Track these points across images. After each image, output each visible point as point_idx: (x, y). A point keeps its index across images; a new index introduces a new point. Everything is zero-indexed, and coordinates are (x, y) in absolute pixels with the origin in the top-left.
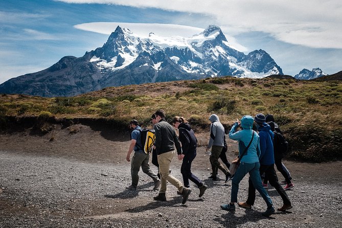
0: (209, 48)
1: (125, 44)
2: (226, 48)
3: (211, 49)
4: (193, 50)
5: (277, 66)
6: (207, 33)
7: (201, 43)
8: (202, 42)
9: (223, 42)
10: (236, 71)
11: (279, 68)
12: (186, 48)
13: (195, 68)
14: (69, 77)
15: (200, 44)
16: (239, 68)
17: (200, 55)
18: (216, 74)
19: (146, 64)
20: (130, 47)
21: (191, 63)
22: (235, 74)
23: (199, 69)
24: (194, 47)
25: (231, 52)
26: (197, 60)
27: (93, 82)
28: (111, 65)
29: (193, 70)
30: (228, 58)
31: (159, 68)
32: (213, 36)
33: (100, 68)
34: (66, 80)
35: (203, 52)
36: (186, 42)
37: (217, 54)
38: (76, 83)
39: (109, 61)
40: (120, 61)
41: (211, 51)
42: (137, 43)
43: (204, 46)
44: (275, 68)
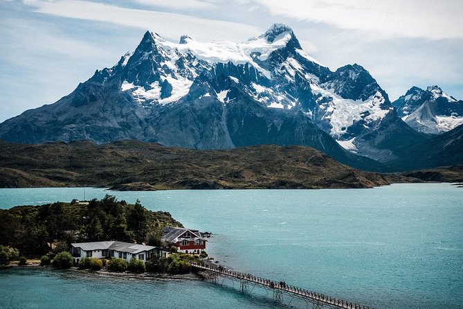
0: (280, 62)
2: (301, 60)
3: (283, 64)
4: (256, 65)
5: (380, 90)
7: (267, 55)
8: (269, 53)
9: (297, 50)
10: (321, 98)
11: (383, 93)
12: (247, 64)
13: (263, 95)
14: (106, 115)
15: (264, 57)
16: (326, 93)
17: (267, 74)
18: (294, 104)
19: (207, 95)
20: (169, 64)
21: (255, 85)
22: (320, 103)
23: (268, 95)
24: (255, 60)
25: (310, 67)
26: (264, 81)
27: (140, 123)
28: (154, 92)
29: (259, 97)
30: (307, 76)
31: (225, 99)
32: (281, 42)
33: (139, 100)
34: (104, 119)
35: (271, 69)
36: (242, 52)
37: (292, 72)
38: (120, 124)
39: (148, 88)
40: (166, 90)
41: (283, 68)
42: (177, 58)
43: (272, 60)
44: (378, 94)
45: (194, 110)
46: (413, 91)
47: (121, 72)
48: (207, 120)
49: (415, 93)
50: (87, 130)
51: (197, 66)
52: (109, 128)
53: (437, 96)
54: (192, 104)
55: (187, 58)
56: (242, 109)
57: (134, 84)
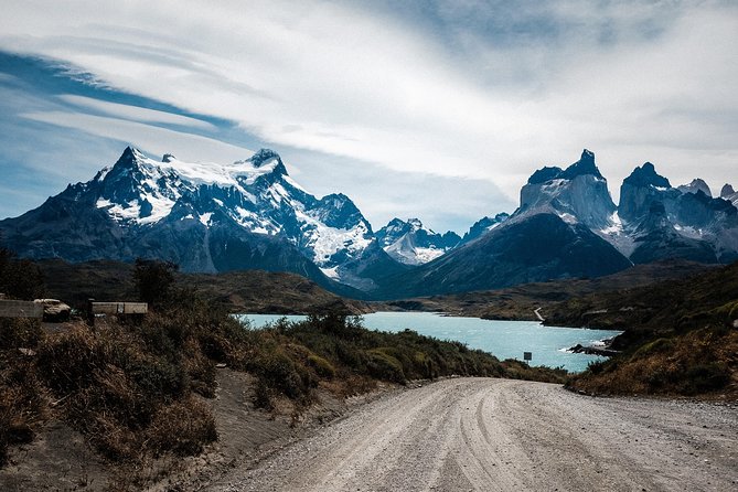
0: (266, 188)
1: (141, 177)
2: (287, 186)
3: (269, 189)
4: (241, 189)
5: (364, 220)
6: (258, 161)
7: (253, 179)
8: (255, 177)
9: (284, 176)
10: (305, 226)
11: (367, 223)
12: (232, 187)
13: (247, 219)
14: (78, 232)
15: (250, 181)
16: (310, 221)
17: (252, 198)
18: (279, 230)
19: (190, 216)
20: (148, 182)
21: (239, 209)
22: (305, 230)
23: (252, 220)
24: (241, 184)
25: (296, 194)
26: (248, 206)
27: (116, 242)
28: (133, 211)
29: (243, 222)
30: (293, 203)
31: (209, 222)
32: (268, 167)
33: (116, 218)
34: (76, 237)
35: (256, 194)
36: (228, 176)
37: (278, 198)
38: (93, 242)
39: (125, 206)
40: (146, 209)
41: (269, 193)
42: (159, 176)
43: (258, 184)
44: (362, 224)
45: (175, 232)
46: (395, 222)
47: (97, 188)
48: (188, 243)
49: (397, 225)
50: (56, 247)
51: (180, 186)
52: (81, 246)
53: (417, 229)
54: (173, 226)
55: (169, 177)
56: (225, 233)
57: (111, 201)
